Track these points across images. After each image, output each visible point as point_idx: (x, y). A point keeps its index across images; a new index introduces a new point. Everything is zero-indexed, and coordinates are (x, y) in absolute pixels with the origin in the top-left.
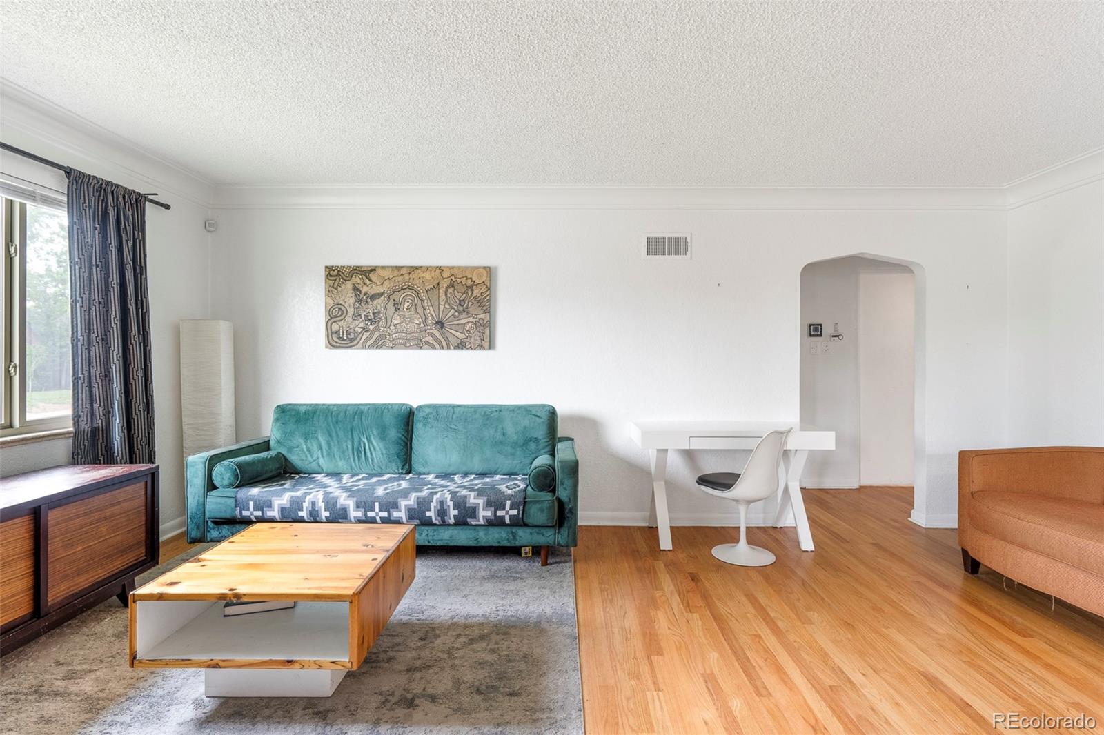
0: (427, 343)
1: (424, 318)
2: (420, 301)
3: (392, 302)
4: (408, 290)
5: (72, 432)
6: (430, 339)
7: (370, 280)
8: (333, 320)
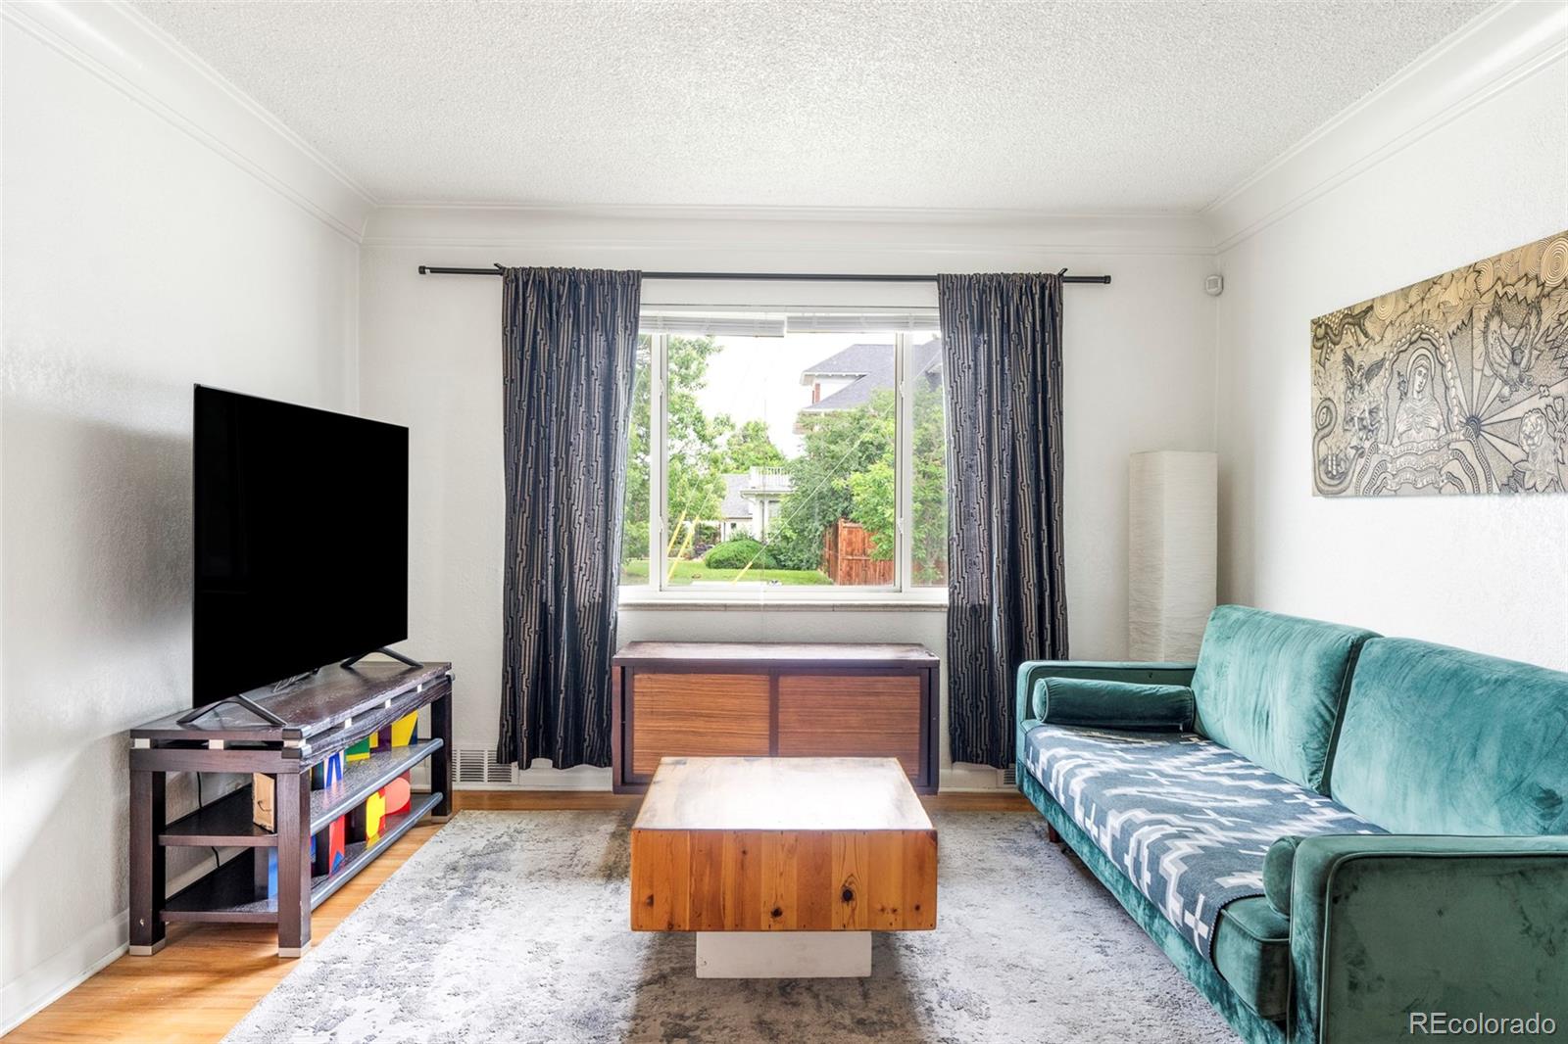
0: (1453, 478)
1: (1445, 411)
2: (1439, 367)
3: (1396, 380)
4: (1421, 343)
5: (946, 607)
6: (1455, 468)
7: (1366, 335)
8: (1321, 434)
